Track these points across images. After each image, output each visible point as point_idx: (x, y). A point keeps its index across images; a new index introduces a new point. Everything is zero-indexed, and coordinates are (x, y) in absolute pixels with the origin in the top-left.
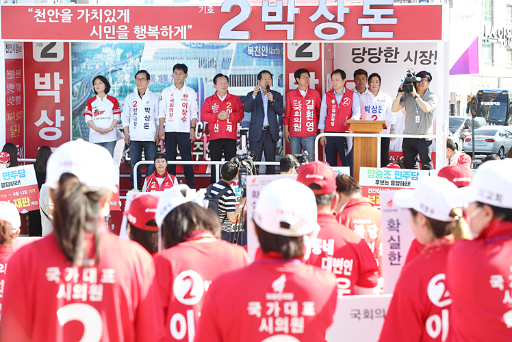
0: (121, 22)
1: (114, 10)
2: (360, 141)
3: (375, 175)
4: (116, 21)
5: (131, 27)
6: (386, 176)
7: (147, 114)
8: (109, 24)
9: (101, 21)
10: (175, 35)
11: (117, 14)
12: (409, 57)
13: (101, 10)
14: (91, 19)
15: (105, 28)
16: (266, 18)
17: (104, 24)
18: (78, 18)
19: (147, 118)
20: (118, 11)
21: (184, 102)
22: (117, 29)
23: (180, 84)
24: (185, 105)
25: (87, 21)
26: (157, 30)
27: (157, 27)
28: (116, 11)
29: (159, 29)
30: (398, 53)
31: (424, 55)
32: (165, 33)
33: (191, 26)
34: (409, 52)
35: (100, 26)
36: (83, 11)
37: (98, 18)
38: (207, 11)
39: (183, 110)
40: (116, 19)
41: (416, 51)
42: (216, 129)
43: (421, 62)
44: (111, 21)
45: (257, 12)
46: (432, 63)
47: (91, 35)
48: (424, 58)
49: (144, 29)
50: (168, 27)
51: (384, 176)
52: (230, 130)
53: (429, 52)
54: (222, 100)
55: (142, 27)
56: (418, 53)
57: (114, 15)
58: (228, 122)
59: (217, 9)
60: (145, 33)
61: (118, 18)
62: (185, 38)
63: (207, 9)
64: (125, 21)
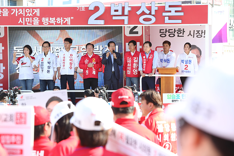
0: (35, 15)
1: (31, 9)
2: (164, 79)
3: (171, 97)
4: (32, 15)
5: (40, 18)
6: (177, 97)
7: (49, 65)
8: (28, 17)
9: (24, 15)
10: (64, 22)
11: (33, 11)
12: (190, 34)
13: (24, 9)
14: (19, 14)
15: (26, 19)
16: (113, 13)
17: (26, 17)
18: (12, 14)
19: (49, 67)
20: (34, 10)
21: (70, 58)
22: (33, 19)
23: (68, 49)
24: (71, 60)
25: (16, 15)
26: (54, 20)
27: (54, 18)
28: (32, 10)
29: (55, 19)
30: (185, 32)
31: (198, 33)
32: (59, 22)
33: (73, 18)
34: (190, 31)
35: (24, 18)
36: (14, 10)
37: (22, 14)
38: (81, 9)
39: (70, 63)
40: (32, 14)
41: (194, 31)
42: (87, 73)
43: (197, 36)
44: (29, 15)
45: (108, 10)
46: (203, 37)
47: (19, 23)
48: (198, 34)
49: (47, 19)
50: (60, 18)
51: (176, 97)
52: (95, 74)
53: (201, 31)
54: (90, 57)
55: (46, 18)
56: (195, 31)
57: (31, 12)
58: (93, 69)
59: (87, 8)
60: (48, 21)
61: (33, 14)
62: (70, 24)
63: (81, 8)
64: (37, 15)
